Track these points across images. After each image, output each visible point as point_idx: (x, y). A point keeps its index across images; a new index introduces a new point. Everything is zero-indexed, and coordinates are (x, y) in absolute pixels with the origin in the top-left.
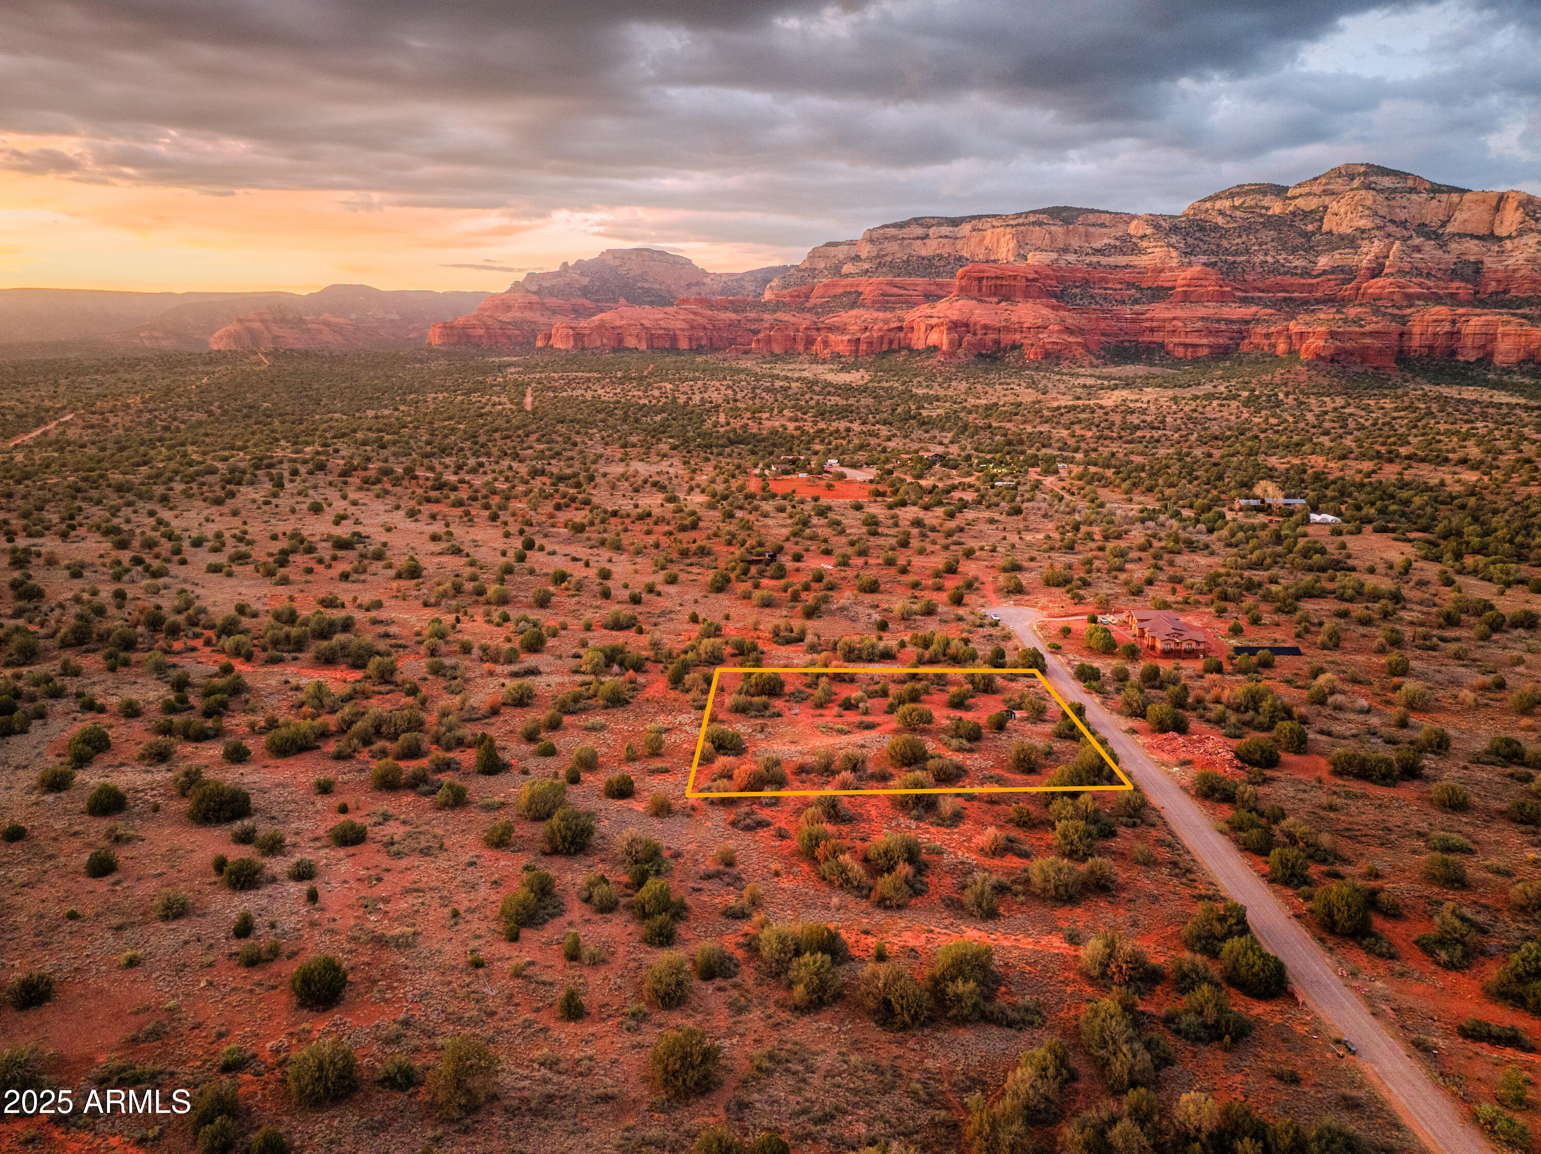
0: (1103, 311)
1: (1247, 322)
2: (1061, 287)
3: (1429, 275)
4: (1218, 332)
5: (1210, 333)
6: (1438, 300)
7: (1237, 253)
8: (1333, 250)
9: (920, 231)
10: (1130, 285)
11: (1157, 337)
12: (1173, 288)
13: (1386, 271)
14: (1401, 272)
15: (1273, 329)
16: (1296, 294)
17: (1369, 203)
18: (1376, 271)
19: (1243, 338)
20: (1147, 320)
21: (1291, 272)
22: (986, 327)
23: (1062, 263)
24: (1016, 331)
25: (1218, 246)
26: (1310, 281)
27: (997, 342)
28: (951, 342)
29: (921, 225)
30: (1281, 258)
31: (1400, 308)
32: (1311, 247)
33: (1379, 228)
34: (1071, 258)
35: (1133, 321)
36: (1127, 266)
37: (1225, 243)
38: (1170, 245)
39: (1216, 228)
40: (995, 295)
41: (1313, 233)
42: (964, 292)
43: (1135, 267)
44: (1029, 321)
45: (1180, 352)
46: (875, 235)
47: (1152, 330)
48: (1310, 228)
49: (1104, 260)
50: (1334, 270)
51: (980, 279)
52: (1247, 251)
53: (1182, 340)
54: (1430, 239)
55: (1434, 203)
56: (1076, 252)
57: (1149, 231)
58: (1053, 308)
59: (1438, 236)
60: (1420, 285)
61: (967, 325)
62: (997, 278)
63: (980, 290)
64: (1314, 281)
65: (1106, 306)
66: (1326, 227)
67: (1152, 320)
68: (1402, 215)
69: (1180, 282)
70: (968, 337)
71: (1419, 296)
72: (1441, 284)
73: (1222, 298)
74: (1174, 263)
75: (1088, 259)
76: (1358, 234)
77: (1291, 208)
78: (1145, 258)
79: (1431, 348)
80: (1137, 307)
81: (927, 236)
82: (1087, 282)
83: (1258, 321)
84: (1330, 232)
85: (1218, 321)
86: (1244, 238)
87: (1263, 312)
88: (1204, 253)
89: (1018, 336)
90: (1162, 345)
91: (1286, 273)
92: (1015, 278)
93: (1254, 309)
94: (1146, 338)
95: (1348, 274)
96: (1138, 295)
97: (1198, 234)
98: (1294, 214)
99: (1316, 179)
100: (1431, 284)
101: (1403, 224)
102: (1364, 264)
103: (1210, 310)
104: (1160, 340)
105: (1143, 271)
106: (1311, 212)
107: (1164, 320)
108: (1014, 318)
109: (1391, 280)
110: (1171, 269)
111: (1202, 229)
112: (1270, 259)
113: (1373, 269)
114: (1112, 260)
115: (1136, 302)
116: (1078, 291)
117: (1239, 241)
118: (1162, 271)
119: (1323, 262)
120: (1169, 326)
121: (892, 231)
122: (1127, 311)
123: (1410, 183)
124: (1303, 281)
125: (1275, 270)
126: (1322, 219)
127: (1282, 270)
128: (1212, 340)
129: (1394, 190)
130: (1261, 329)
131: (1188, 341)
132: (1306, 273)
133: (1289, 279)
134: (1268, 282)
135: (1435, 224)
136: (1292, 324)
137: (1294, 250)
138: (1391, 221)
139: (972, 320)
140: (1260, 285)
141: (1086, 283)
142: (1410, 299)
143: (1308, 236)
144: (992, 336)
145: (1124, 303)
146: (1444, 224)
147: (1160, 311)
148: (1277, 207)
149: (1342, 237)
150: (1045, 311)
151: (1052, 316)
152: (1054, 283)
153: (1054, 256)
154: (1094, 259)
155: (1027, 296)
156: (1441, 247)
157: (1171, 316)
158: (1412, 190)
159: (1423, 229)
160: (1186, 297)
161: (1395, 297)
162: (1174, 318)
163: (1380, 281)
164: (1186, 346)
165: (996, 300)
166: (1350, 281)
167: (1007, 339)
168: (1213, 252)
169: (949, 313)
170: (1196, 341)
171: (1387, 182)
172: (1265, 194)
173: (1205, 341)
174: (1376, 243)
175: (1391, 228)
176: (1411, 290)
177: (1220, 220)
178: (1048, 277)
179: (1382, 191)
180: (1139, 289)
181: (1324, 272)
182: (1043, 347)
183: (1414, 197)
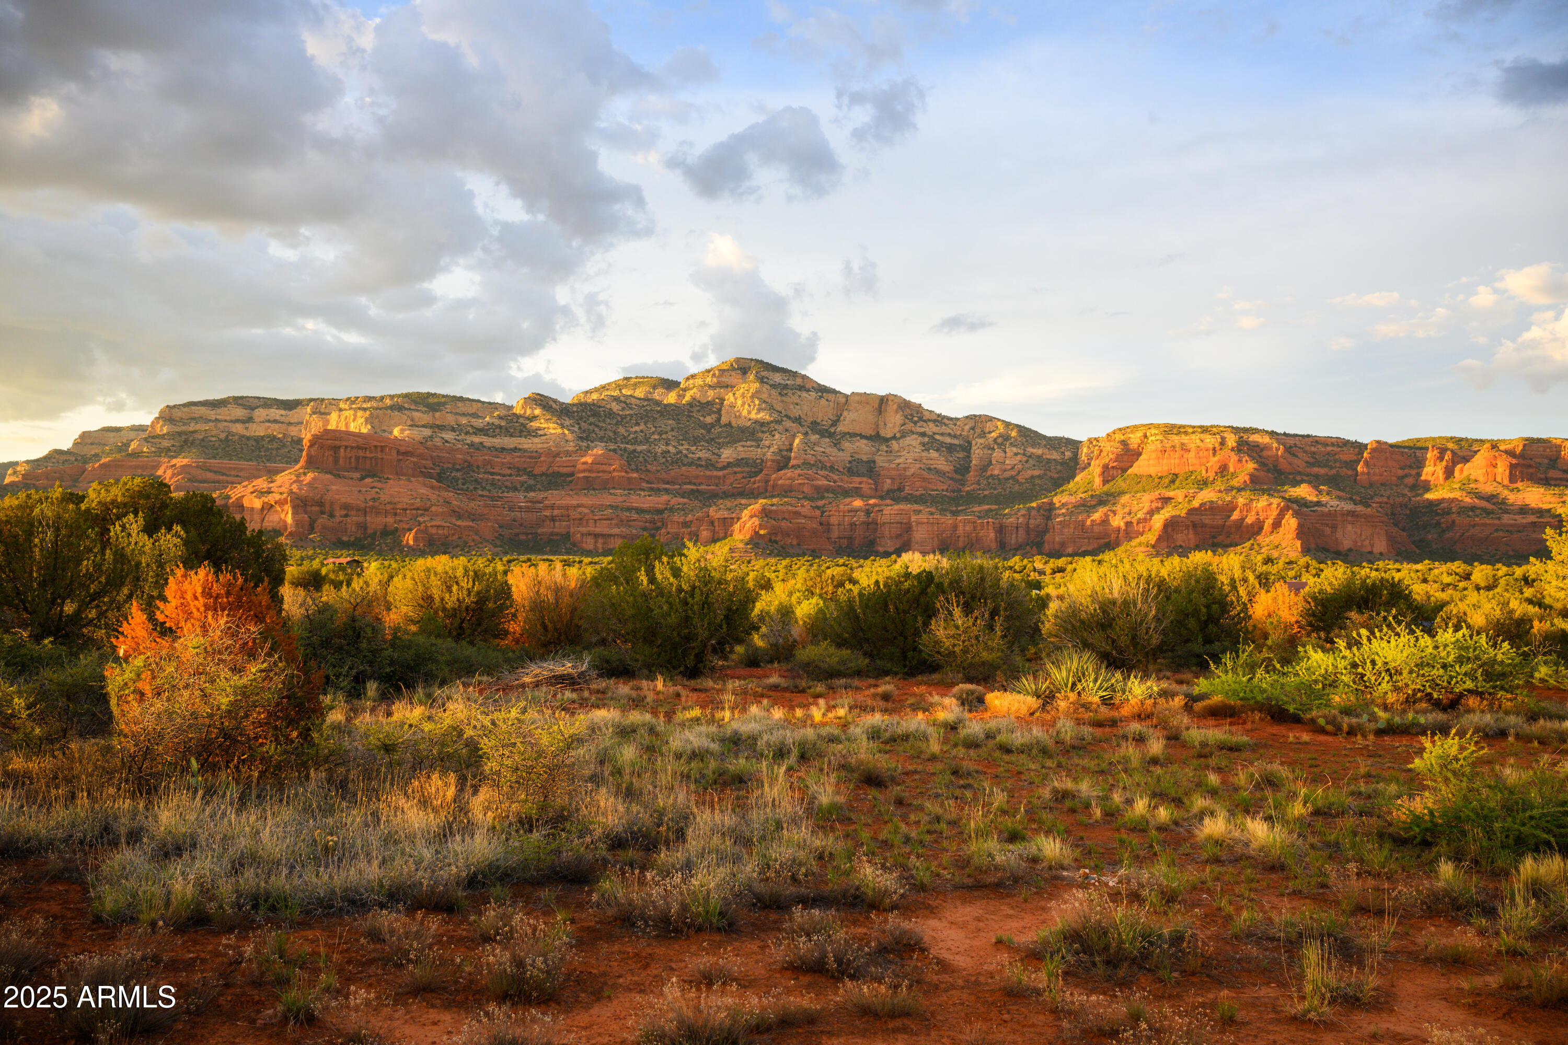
0: (492, 498)
1: (660, 512)
2: (438, 470)
3: (832, 469)
4: (627, 523)
5: (622, 523)
6: (847, 493)
7: (635, 441)
8: (736, 442)
9: (240, 413)
10: (520, 470)
11: (560, 527)
12: (572, 474)
13: (793, 462)
14: (806, 464)
15: (690, 518)
16: (702, 487)
17: (764, 396)
18: (783, 463)
19: (658, 529)
20: (546, 507)
21: (696, 463)
22: (346, 506)
23: (438, 441)
24: (386, 513)
25: (615, 433)
26: (716, 473)
27: (363, 527)
28: (298, 523)
29: (243, 406)
30: (684, 448)
31: (811, 499)
32: (712, 439)
33: (779, 422)
34: (449, 436)
35: (528, 510)
36: (515, 449)
37: (622, 430)
38: (563, 427)
39: (610, 414)
40: (356, 469)
41: (713, 425)
42: (312, 463)
43: (525, 451)
44: (405, 501)
45: (589, 543)
46: (177, 414)
47: (553, 519)
48: (709, 420)
49: (488, 441)
50: (739, 462)
51: (336, 449)
52: (647, 440)
53: (591, 529)
54: (823, 436)
55: (823, 401)
56: (453, 430)
57: (537, 412)
58: (432, 488)
59: (831, 435)
60: (826, 478)
61: (320, 504)
62: (358, 447)
63: (336, 460)
64: (720, 473)
65: (494, 493)
66: (724, 420)
67: (552, 507)
68: (795, 412)
69: (580, 467)
70: (323, 520)
71: (828, 489)
72: (845, 478)
73: (631, 486)
74: (571, 447)
75: (470, 439)
76: (758, 427)
77: (688, 398)
78: (536, 440)
79: (850, 539)
80: (532, 494)
81: (250, 420)
82: (470, 465)
83: (671, 510)
84: (729, 425)
85: (629, 509)
86: (642, 427)
87: (677, 501)
88: (601, 439)
89: (390, 520)
90: (567, 536)
91: (690, 464)
92: (383, 449)
93: (665, 498)
94: (545, 530)
95: (755, 467)
96: (532, 482)
97: (592, 420)
98: (690, 404)
99: (708, 371)
100: (836, 478)
101: (798, 420)
102: (769, 456)
103: (616, 497)
104: (563, 531)
105: (535, 456)
106: (708, 403)
107: (567, 508)
108: (384, 498)
109: (799, 471)
110: (568, 453)
111: (596, 414)
112: (671, 448)
113: (778, 462)
114: (497, 442)
115: (530, 489)
116: (458, 474)
117: (637, 428)
118: (557, 455)
119: (727, 454)
120: (574, 514)
121: (203, 410)
122: (521, 498)
123: (799, 381)
124: (708, 473)
125: (679, 460)
126: (719, 411)
127: (686, 461)
128: (625, 531)
129: (786, 387)
130: (677, 517)
131: (598, 530)
132: (710, 465)
133: (693, 471)
134: (672, 473)
135: (827, 423)
136: (712, 511)
137: (695, 441)
138: (786, 416)
139: (328, 497)
140: (663, 475)
141: (468, 467)
142: (820, 492)
143: (708, 428)
144: (355, 519)
145: (515, 489)
146: (835, 423)
147: (558, 498)
148: (671, 398)
149: (743, 430)
150: (423, 490)
151: (433, 497)
152: (429, 463)
153: (427, 432)
154: (476, 440)
155: (399, 473)
156: (835, 445)
157: (575, 502)
158: (802, 388)
159: (815, 426)
160: (589, 485)
161: (806, 489)
162: (579, 506)
163: (788, 473)
164: (596, 536)
165: (357, 475)
166: (756, 474)
167: (376, 522)
168: (610, 440)
169: (295, 488)
170: (606, 531)
171: (777, 378)
172: (654, 387)
173: (616, 531)
174: (777, 436)
175: (788, 424)
176: (820, 483)
177: (615, 407)
178: (420, 456)
179: (774, 386)
180: (531, 475)
181: (729, 465)
182: (426, 531)
183: (804, 394)
